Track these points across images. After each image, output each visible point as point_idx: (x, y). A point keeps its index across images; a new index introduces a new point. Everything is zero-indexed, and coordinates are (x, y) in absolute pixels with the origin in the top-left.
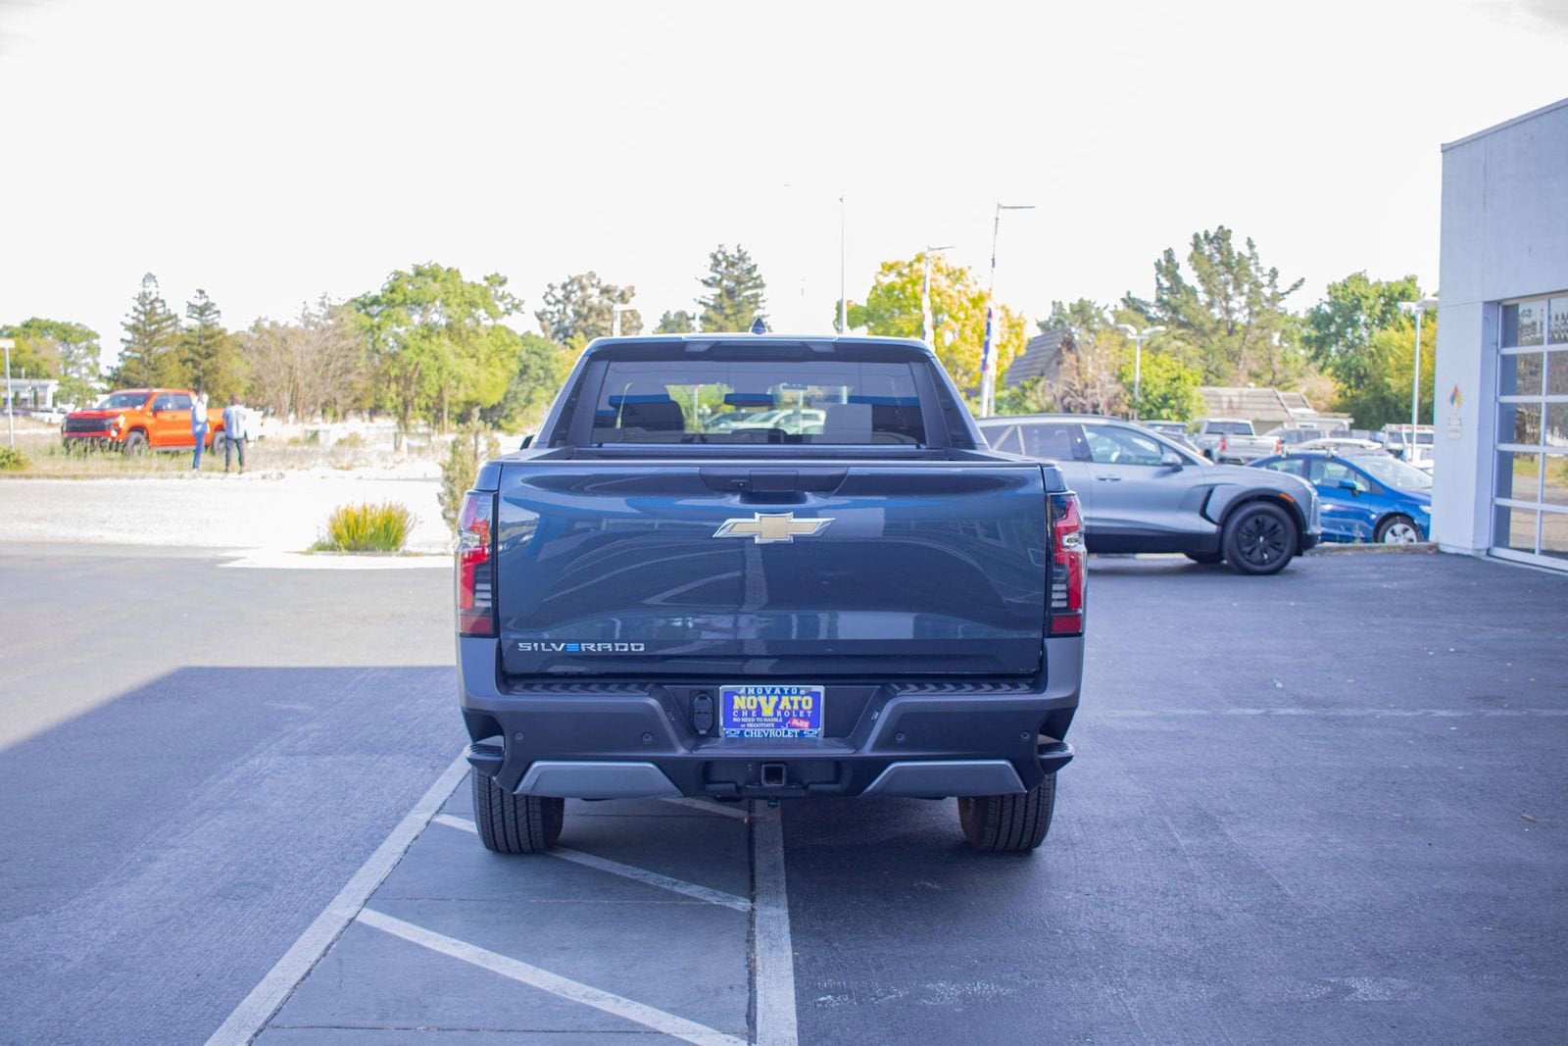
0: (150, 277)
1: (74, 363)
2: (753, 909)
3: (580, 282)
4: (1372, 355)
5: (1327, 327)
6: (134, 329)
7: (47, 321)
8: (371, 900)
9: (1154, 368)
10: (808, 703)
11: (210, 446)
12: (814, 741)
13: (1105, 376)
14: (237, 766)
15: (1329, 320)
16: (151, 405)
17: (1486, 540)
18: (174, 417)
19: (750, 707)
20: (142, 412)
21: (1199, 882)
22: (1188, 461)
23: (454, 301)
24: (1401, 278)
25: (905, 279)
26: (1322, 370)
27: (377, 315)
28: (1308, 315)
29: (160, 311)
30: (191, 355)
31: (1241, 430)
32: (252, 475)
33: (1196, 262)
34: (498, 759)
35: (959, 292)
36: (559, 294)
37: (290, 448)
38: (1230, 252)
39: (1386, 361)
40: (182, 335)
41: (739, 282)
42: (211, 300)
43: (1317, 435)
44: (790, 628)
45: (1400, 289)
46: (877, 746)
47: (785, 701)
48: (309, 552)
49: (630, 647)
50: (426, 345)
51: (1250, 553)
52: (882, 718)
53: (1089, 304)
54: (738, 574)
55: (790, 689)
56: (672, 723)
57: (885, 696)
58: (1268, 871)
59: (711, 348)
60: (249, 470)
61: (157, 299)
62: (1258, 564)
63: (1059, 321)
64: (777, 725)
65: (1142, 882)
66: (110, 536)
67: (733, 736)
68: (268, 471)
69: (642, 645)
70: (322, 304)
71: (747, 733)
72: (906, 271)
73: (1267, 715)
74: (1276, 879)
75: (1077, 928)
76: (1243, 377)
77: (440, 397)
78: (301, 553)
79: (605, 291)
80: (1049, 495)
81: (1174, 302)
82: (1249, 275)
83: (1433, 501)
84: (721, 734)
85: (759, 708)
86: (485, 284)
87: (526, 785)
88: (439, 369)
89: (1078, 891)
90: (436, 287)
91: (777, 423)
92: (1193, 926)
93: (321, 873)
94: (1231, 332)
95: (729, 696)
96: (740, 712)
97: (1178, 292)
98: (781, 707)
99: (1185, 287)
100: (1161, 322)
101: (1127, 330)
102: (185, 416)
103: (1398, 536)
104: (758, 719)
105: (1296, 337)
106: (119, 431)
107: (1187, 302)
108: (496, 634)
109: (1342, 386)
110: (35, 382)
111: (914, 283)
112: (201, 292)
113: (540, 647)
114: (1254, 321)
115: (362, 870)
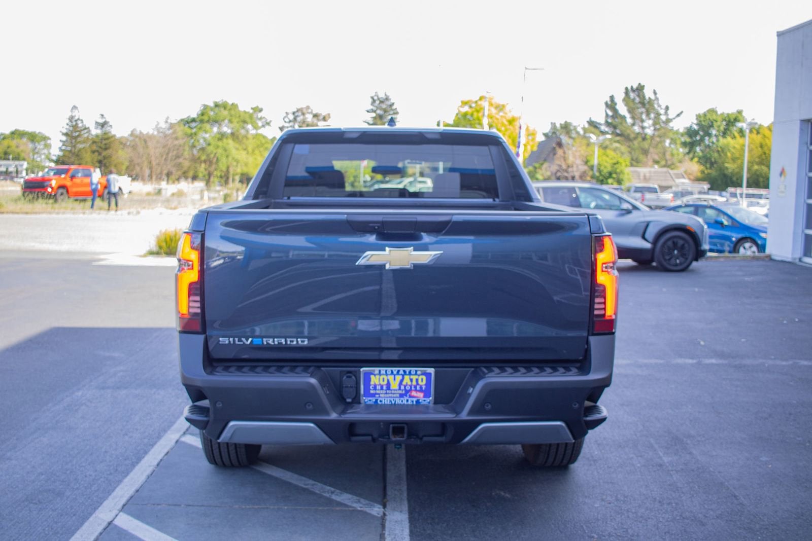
0: (75, 107)
1: (37, 153)
2: (384, 514)
3: (302, 111)
4: (718, 151)
5: (695, 136)
6: (66, 134)
7: (24, 131)
8: (126, 506)
9: (604, 158)
10: (423, 380)
11: (101, 196)
12: (426, 407)
13: (579, 162)
14: (67, 396)
15: (696, 133)
16: (70, 174)
17: (799, 253)
18: (82, 181)
19: (382, 383)
20: (65, 178)
21: (683, 493)
22: (635, 208)
23: (235, 120)
24: (734, 111)
25: (474, 110)
26: (692, 159)
27: (195, 127)
28: (686, 131)
29: (80, 125)
30: (97, 149)
31: (652, 190)
32: (123, 213)
33: (627, 102)
34: (205, 419)
35: (502, 116)
36: (291, 117)
37: (146, 198)
38: (644, 97)
39: (726, 155)
40: (92, 138)
41: (385, 111)
42: (108, 120)
43: (691, 193)
44: (410, 329)
45: (734, 117)
46: (471, 412)
47: (407, 379)
48: (145, 256)
49: (297, 341)
50: (220, 143)
51: (670, 259)
52: (475, 392)
53: (570, 124)
54: (377, 287)
55: (411, 371)
56: (327, 395)
57: (477, 377)
58: (726, 483)
59: (361, 135)
60: (121, 209)
61: (78, 119)
62: (674, 265)
63: (554, 133)
64: (401, 396)
65: (645, 492)
66: (37, 246)
67: (369, 403)
68: (132, 210)
69: (306, 340)
70: (166, 122)
71: (381, 401)
72: (473, 105)
73: (699, 363)
74: (733, 490)
75: (607, 533)
76: (650, 163)
77: (228, 171)
78: (141, 256)
79: (315, 116)
80: (594, 235)
81: (614, 123)
82: (654, 109)
83: (769, 231)
84: (362, 401)
85: (388, 385)
86: (251, 111)
87: (225, 436)
88: (227, 157)
89: (603, 500)
90: (225, 113)
91: (405, 186)
92: (685, 531)
93: (99, 482)
94: (644, 139)
95: (368, 376)
96: (375, 386)
97: (617, 117)
98: (404, 383)
99: (620, 115)
100: (607, 133)
101: (590, 137)
102: (87, 180)
103: (748, 250)
104: (388, 391)
105: (678, 142)
106: (52, 188)
107: (621, 123)
108: (204, 331)
109: (702, 168)
110: (17, 163)
111: (478, 111)
112: (102, 115)
113: (234, 340)
114: (656, 133)
115: (126, 480)
